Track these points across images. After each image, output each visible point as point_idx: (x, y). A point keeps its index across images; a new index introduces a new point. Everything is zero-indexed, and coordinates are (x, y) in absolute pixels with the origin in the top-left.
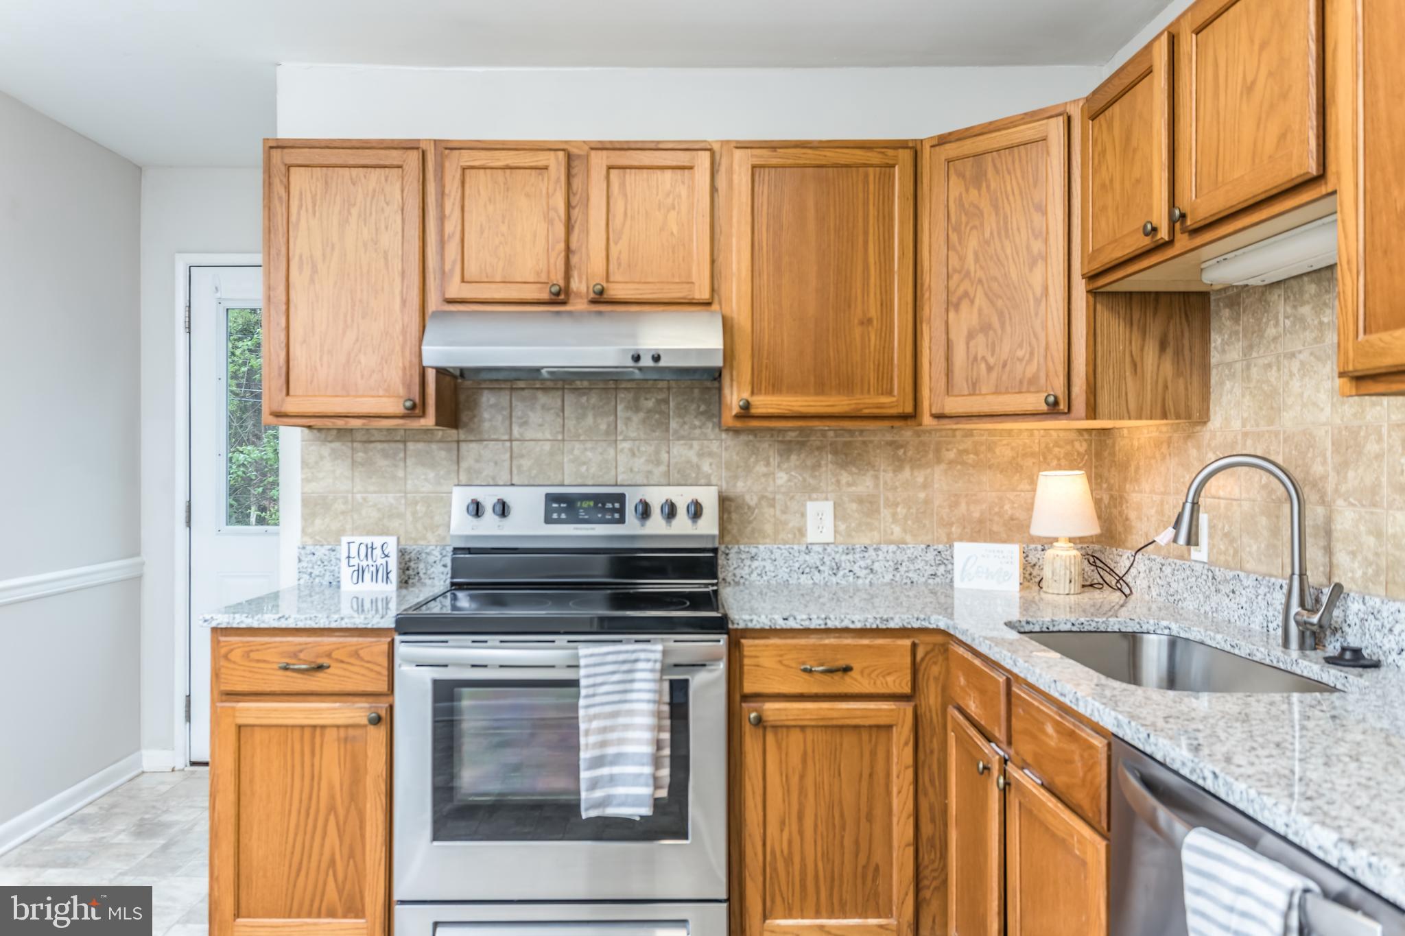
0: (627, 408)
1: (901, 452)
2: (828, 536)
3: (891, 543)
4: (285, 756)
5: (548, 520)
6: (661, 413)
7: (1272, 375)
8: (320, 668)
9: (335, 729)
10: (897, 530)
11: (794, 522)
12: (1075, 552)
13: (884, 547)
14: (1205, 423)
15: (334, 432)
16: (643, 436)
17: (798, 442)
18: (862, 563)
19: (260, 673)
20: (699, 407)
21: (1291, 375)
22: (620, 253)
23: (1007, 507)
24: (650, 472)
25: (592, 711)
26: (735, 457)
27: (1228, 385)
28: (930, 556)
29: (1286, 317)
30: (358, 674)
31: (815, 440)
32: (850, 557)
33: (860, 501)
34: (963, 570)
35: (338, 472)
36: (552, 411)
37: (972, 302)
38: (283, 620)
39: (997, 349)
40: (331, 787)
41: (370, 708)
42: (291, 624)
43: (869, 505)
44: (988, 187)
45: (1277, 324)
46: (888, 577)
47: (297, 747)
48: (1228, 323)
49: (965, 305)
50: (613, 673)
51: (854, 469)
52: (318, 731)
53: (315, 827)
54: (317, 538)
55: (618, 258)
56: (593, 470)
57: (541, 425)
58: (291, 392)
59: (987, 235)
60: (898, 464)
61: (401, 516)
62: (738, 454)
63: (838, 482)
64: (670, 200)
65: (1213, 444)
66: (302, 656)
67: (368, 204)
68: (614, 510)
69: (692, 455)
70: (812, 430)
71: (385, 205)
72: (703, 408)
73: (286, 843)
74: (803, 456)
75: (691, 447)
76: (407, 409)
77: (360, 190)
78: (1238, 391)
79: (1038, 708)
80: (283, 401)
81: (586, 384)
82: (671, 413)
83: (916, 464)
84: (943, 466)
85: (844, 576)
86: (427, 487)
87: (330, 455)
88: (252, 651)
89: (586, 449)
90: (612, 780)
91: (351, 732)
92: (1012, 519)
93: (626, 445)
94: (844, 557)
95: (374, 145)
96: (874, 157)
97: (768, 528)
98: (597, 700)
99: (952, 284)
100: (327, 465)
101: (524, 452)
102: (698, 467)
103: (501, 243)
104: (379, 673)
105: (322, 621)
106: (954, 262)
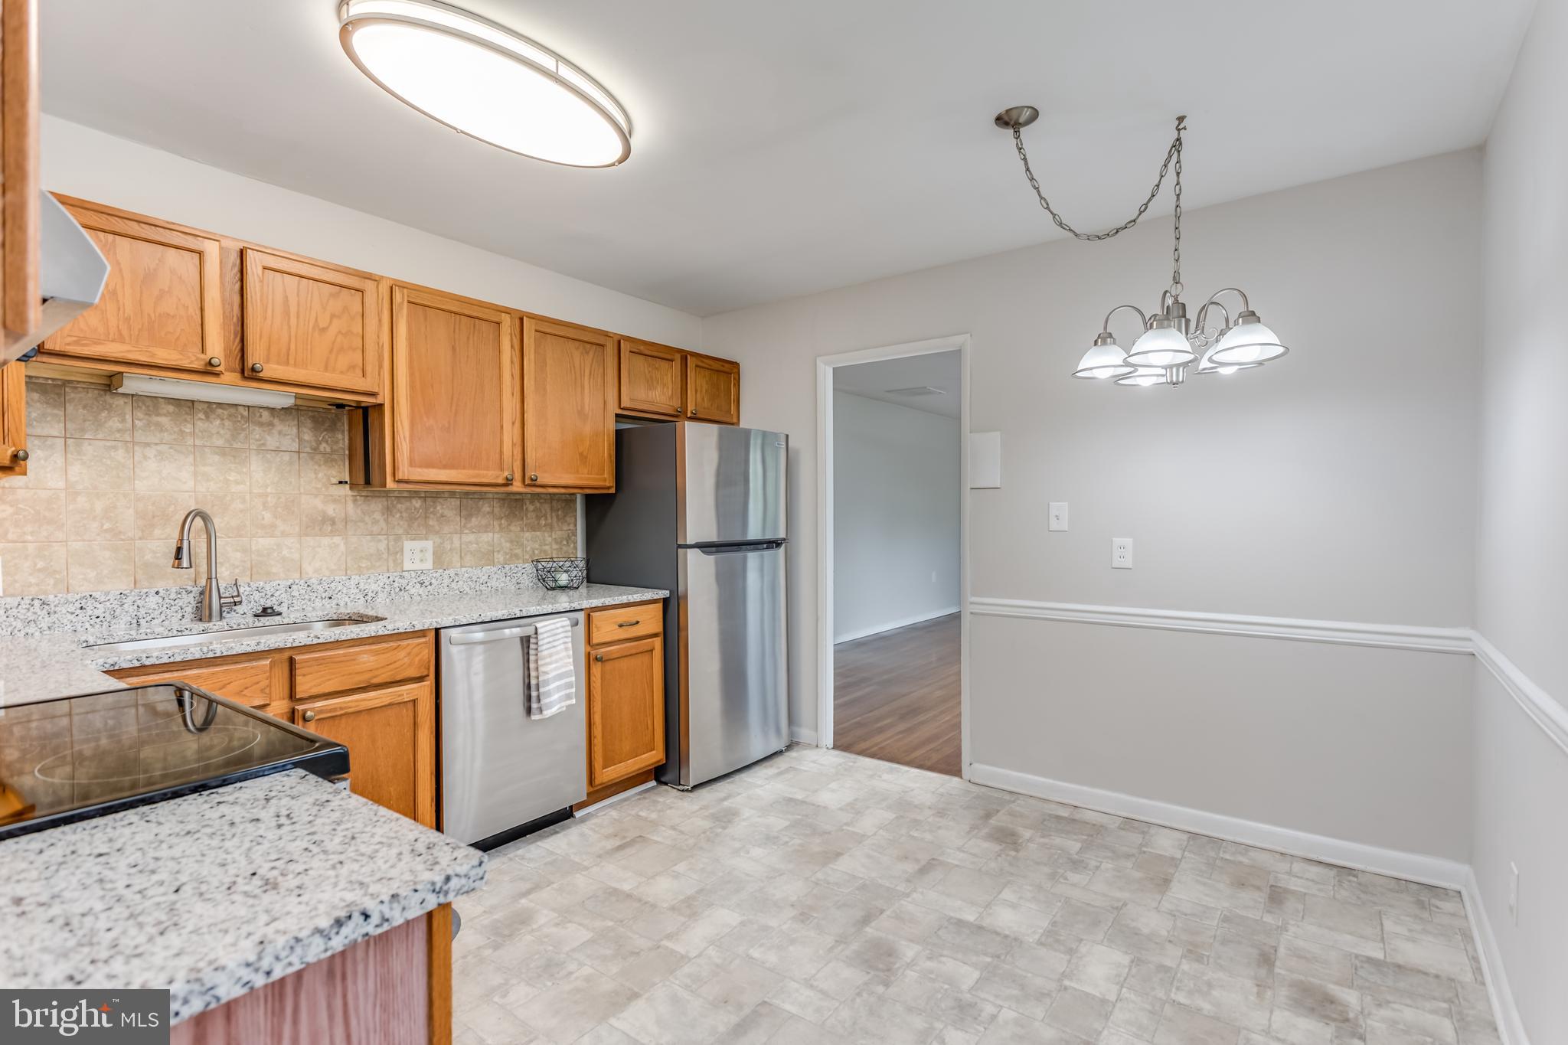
7: (118, 453)
21: (145, 458)
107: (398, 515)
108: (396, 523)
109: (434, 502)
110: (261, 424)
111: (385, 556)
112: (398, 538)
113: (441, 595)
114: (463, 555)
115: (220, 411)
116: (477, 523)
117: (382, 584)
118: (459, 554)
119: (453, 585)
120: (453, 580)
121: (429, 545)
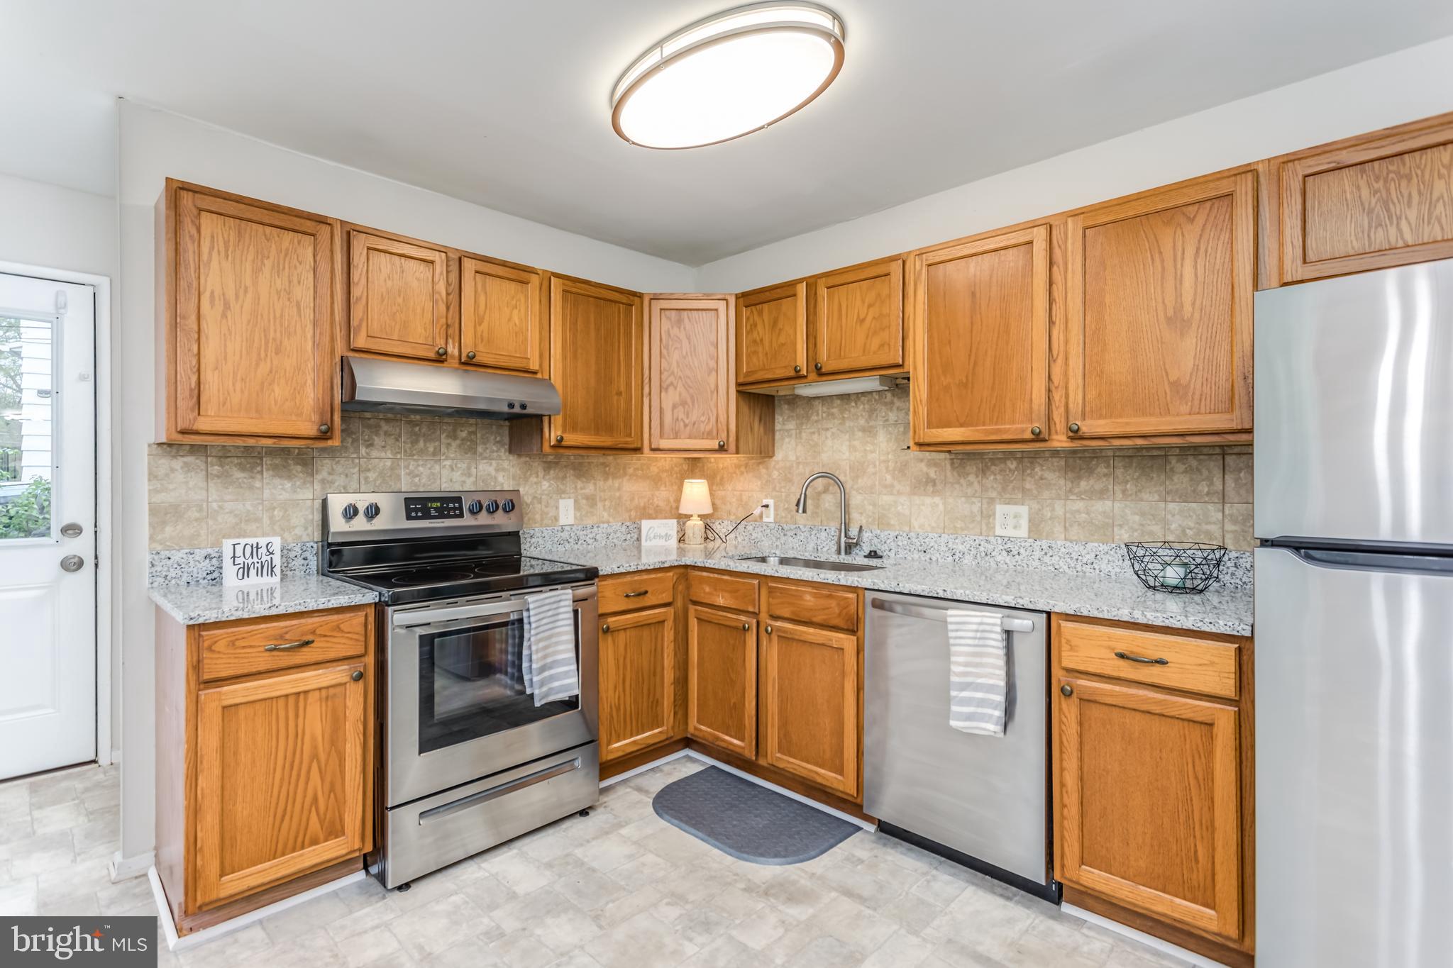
0: (448, 437)
1: (607, 469)
2: (571, 521)
3: (603, 523)
4: (270, 724)
5: (409, 518)
6: (471, 441)
7: (815, 437)
8: (307, 643)
9: (318, 691)
10: (605, 515)
11: (552, 513)
12: (701, 522)
13: (602, 525)
14: (771, 457)
15: (188, 447)
16: (459, 457)
17: (554, 463)
18: (591, 536)
19: (245, 658)
20: (496, 438)
21: (827, 438)
22: (482, 332)
23: (655, 500)
24: (464, 482)
25: (539, 636)
26: (518, 472)
27: (787, 440)
28: (624, 529)
29: (823, 412)
30: (340, 643)
31: (563, 462)
32: (585, 532)
33: (587, 498)
34: (647, 536)
35: (191, 484)
36: (393, 437)
37: (676, 388)
38: (273, 608)
39: (690, 415)
40: (314, 739)
41: (350, 669)
42: (281, 611)
43: (591, 500)
44: (685, 328)
45: (818, 415)
46: (604, 543)
47: (282, 714)
48: (787, 412)
49: (671, 390)
50: (549, 610)
51: (584, 480)
52: (302, 696)
53: (299, 775)
54: (168, 544)
55: (481, 335)
56: (423, 481)
57: (384, 447)
58: (201, 413)
59: (684, 353)
60: (606, 476)
61: (258, 520)
62: (520, 469)
63: (576, 487)
64: (514, 302)
65: (777, 467)
66: (287, 637)
67: (281, 262)
68: (455, 509)
69: (491, 470)
70: (562, 455)
71: (298, 264)
72: (498, 439)
73: (271, 797)
74: (557, 471)
75: (491, 464)
76: (321, 432)
77: (273, 246)
78: (793, 442)
79: (797, 590)
80: (195, 419)
81: (418, 417)
82: (478, 441)
83: (615, 477)
84: (627, 477)
85: (582, 544)
86: (285, 496)
87: (182, 468)
88: (237, 640)
89: (418, 465)
90: (552, 678)
91: (332, 691)
92: (657, 506)
93: (448, 463)
94: (582, 533)
95: (286, 211)
96: (624, 299)
97: (538, 517)
98: (541, 629)
99: (664, 377)
100: (179, 476)
101: (370, 466)
102: (496, 478)
103: (397, 311)
104: (357, 640)
105: (310, 605)
106: (664, 365)
107: (992, 477)
108: (990, 486)
109: (1031, 463)
110: (886, 404)
111: (978, 518)
112: (992, 501)
113: (1031, 568)
114: (1067, 525)
115: (863, 398)
116: (1088, 488)
117: (969, 546)
118: (1063, 524)
119: (1046, 559)
120: (1046, 554)
121: (1023, 510)
